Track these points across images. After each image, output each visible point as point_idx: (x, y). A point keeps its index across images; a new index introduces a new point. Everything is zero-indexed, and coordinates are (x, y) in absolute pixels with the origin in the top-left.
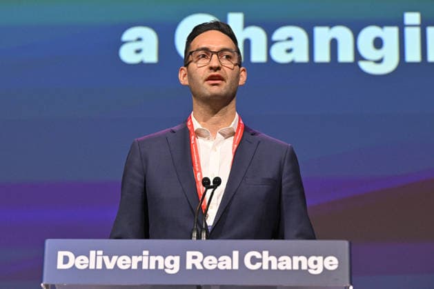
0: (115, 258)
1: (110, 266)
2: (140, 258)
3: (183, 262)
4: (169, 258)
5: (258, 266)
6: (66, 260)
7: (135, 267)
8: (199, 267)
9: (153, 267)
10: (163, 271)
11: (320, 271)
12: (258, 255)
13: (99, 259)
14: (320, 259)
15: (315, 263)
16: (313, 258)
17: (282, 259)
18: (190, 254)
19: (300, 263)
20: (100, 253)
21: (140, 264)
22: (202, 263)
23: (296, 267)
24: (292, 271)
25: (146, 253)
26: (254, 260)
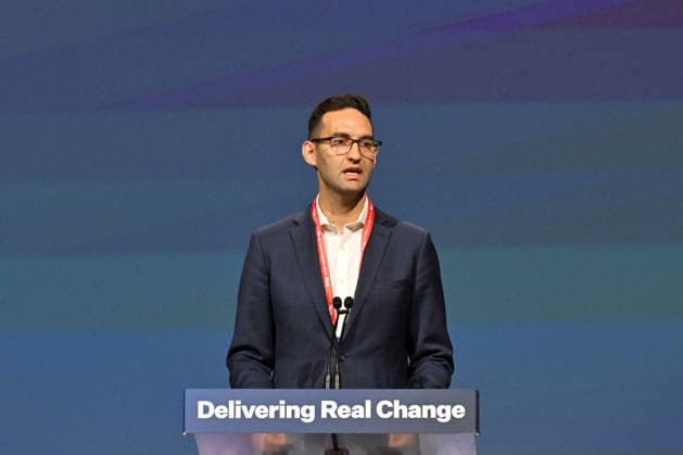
0: (253, 408)
1: (248, 415)
2: (276, 408)
3: (318, 412)
4: (305, 408)
5: (389, 414)
6: (206, 410)
7: (272, 416)
8: (333, 416)
9: (289, 416)
10: (299, 419)
11: (448, 419)
12: (389, 404)
13: (238, 408)
14: (448, 408)
15: (444, 411)
16: (441, 407)
17: (412, 407)
18: (324, 404)
19: (429, 412)
20: (238, 402)
21: (277, 413)
22: (336, 412)
23: (425, 415)
24: (422, 419)
25: (282, 402)
26: (386, 408)
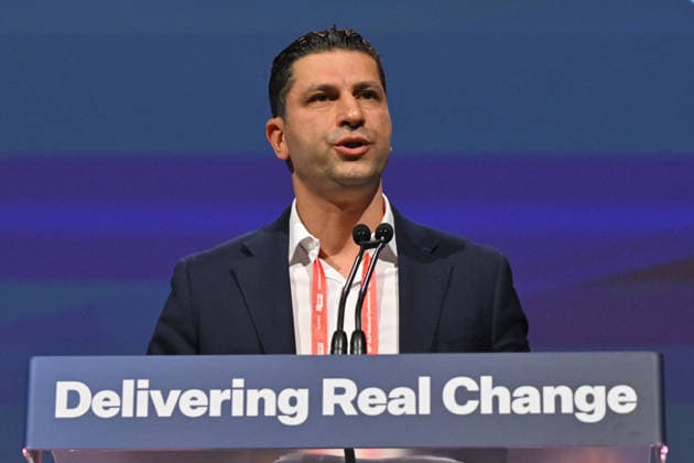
0: (174, 394)
1: (165, 410)
2: (226, 394)
3: (316, 401)
4: (287, 393)
5: (471, 406)
6: (73, 399)
7: (216, 412)
8: (349, 410)
9: (253, 411)
10: (275, 419)
11: (599, 416)
12: (471, 385)
13: (143, 397)
14: (599, 391)
15: (590, 399)
16: (584, 390)
17: (519, 392)
18: (329, 385)
19: (558, 399)
20: (143, 383)
21: (227, 405)
22: (355, 403)
23: (550, 408)
24: (542, 416)
25: (238, 383)
26: (462, 396)
